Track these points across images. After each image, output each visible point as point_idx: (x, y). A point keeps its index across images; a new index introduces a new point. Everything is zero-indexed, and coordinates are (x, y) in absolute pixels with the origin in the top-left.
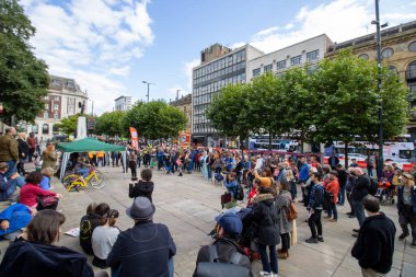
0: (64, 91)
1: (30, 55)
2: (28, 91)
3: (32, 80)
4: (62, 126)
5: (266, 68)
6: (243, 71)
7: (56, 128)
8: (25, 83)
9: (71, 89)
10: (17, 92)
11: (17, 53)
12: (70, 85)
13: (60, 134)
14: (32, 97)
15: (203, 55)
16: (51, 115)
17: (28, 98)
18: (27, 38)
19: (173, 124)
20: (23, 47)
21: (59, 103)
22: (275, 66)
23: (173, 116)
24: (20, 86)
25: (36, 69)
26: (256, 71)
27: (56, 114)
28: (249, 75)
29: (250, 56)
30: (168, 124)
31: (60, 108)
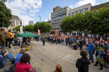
0: (15, 19)
1: (6, 7)
2: (6, 18)
3: (7, 15)
4: (15, 29)
5: (72, 13)
6: (66, 14)
7: (13, 29)
8: (5, 16)
9: (17, 19)
10: (2, 18)
11: (2, 6)
12: (17, 17)
13: (15, 31)
14: (7, 20)
15: (54, 10)
16: (12, 26)
17: (6, 20)
18: (5, 2)
19: (48, 28)
20: (3, 5)
21: (14, 23)
22: (75, 12)
23: (48, 26)
24: (3, 16)
25: (8, 11)
26: (69, 14)
27: (13, 26)
28: (67, 15)
29: (68, 9)
30: (47, 28)
31: (14, 24)
